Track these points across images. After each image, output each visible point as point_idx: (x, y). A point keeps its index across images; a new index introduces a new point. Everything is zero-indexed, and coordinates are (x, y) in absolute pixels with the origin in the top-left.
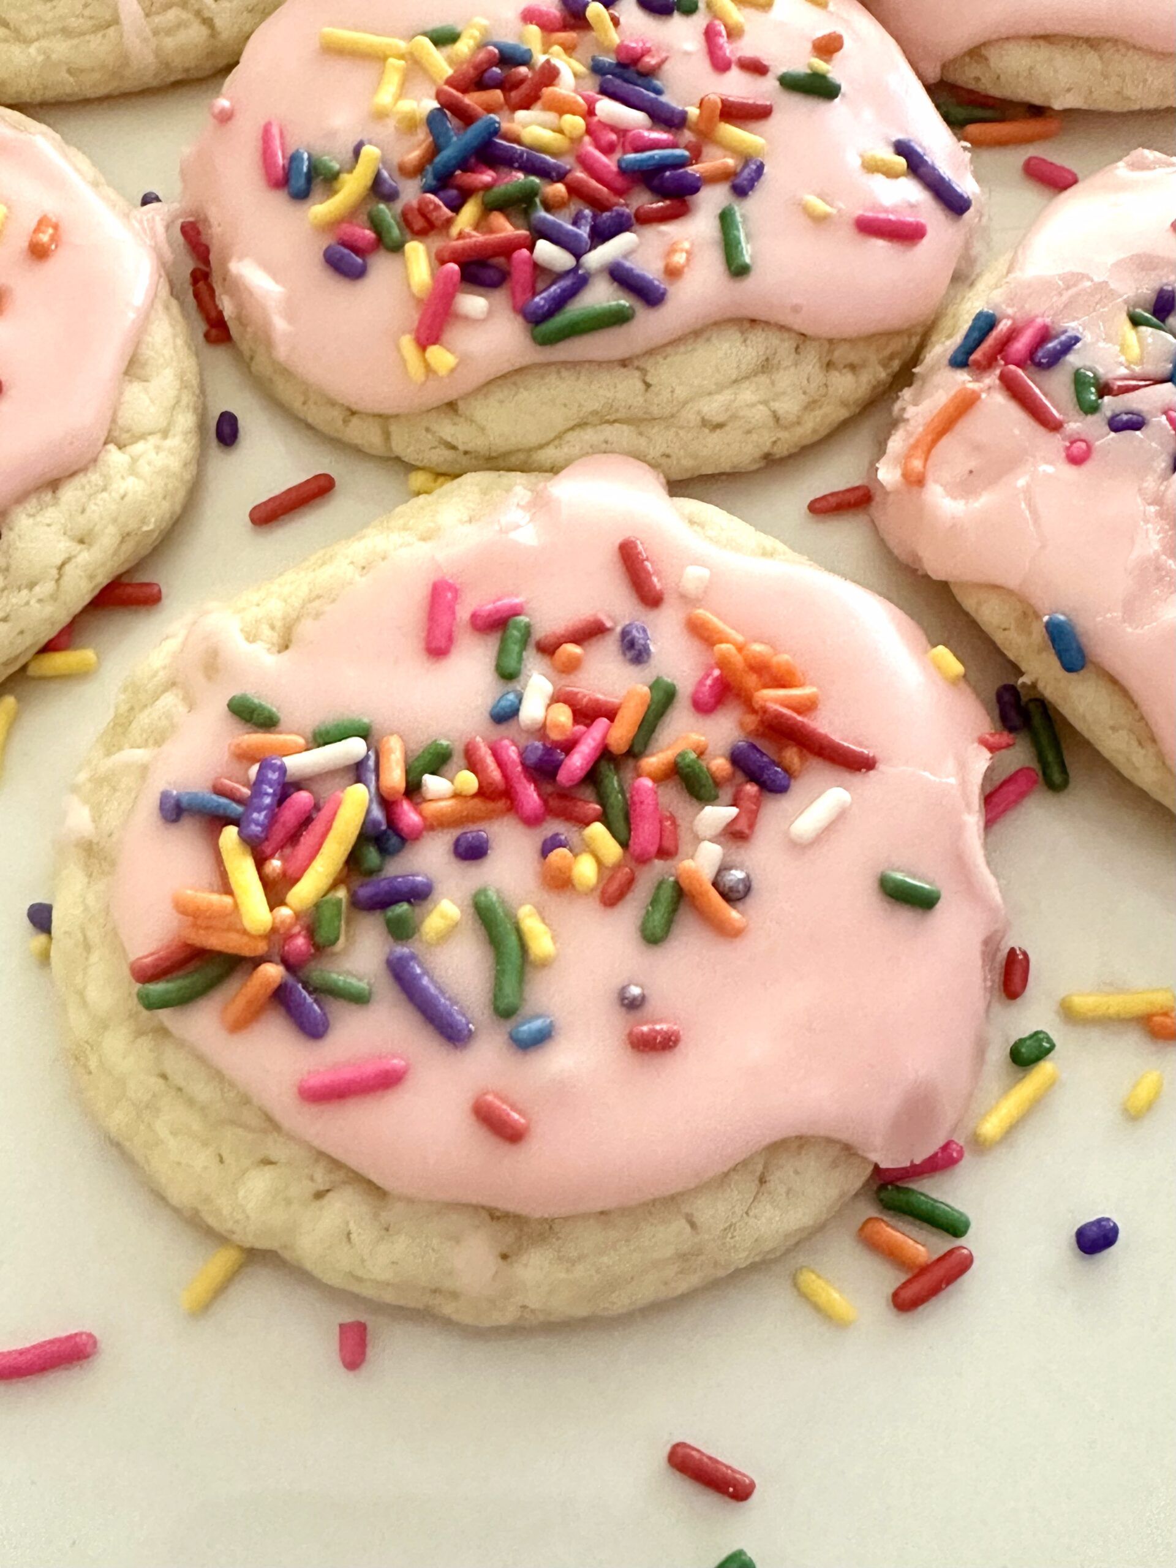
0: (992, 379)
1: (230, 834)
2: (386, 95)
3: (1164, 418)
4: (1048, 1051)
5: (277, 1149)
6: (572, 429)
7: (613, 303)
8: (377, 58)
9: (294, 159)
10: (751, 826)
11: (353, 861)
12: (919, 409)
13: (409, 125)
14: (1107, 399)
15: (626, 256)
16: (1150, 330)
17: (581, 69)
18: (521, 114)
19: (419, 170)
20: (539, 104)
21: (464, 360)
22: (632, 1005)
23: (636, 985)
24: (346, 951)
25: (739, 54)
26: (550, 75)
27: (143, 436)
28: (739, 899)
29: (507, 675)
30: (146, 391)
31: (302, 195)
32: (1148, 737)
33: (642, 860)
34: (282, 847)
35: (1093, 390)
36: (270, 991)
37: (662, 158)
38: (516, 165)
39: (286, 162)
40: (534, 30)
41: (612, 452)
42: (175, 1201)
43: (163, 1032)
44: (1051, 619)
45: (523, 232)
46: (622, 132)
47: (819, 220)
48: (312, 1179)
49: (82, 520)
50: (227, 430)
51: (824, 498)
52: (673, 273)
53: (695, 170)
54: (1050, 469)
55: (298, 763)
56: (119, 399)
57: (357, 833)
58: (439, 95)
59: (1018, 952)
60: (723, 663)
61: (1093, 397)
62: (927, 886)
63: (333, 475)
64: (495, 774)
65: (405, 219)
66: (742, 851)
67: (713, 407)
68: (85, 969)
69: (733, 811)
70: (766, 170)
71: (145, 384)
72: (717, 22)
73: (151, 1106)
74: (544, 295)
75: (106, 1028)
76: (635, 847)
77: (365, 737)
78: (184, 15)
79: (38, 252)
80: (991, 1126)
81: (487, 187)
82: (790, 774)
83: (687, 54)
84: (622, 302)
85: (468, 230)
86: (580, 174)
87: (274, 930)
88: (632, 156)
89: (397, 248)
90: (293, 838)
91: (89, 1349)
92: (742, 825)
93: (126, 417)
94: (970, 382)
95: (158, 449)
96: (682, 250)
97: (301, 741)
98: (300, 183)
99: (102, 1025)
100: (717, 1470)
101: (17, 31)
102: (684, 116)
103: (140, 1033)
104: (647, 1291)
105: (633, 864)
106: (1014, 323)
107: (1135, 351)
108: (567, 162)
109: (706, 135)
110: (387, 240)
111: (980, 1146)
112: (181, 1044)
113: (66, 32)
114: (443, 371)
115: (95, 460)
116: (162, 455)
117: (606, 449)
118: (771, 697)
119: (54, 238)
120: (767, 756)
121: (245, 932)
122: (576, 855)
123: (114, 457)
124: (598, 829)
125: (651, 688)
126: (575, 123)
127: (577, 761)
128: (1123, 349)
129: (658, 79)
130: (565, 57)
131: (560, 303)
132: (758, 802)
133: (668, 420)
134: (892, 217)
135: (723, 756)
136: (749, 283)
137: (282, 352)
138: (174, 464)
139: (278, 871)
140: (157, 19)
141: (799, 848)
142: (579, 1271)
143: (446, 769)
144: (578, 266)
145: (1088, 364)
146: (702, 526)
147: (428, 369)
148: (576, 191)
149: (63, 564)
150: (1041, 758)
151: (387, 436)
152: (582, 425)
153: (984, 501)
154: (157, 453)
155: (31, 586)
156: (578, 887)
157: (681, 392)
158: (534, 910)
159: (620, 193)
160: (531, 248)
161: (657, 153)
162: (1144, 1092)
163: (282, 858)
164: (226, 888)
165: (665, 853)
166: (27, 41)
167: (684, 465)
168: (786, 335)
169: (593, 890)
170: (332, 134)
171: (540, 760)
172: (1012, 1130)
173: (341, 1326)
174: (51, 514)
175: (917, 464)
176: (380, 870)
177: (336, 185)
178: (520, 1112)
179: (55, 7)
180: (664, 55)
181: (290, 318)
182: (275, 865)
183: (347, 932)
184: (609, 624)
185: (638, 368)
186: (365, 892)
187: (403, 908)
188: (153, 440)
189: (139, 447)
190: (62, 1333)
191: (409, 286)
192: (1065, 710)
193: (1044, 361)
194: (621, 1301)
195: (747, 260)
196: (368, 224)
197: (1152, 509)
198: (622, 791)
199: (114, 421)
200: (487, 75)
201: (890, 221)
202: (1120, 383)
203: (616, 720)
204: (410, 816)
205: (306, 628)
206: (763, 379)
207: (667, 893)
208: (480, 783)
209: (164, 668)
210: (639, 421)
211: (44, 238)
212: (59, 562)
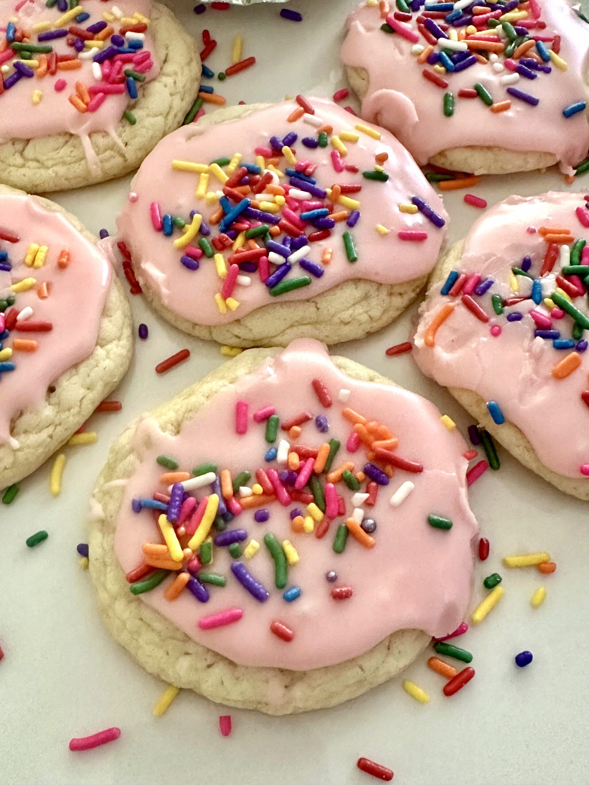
0: (458, 301)
1: (163, 518)
2: (202, 190)
3: (529, 315)
4: (499, 582)
5: (191, 648)
6: (287, 328)
7: (302, 278)
8: (196, 173)
9: (165, 218)
10: (375, 501)
11: (215, 525)
12: (429, 313)
13: (212, 202)
14: (506, 308)
15: (306, 256)
16: (521, 276)
17: (281, 174)
18: (258, 196)
19: (218, 222)
20: (264, 191)
21: (242, 303)
22: (331, 580)
23: (333, 571)
24: (213, 564)
25: (345, 164)
26: (269, 178)
27: (111, 341)
28: (373, 531)
29: (271, 440)
30: (110, 321)
31: (169, 234)
32: (531, 449)
33: (332, 518)
34: (184, 521)
35: (500, 304)
36: (184, 584)
37: (318, 213)
38: (258, 218)
39: (162, 220)
40: (260, 158)
41: (305, 337)
42: (149, 670)
43: (140, 601)
44: (489, 403)
45: (263, 249)
46: (300, 201)
47: (383, 236)
48: (206, 660)
49: (88, 380)
50: (143, 332)
51: (392, 348)
52: (326, 262)
53: (331, 217)
54: (485, 339)
55: (188, 484)
56: (100, 326)
57: (215, 514)
58: (224, 191)
59: (484, 540)
60: (358, 431)
61: (500, 307)
62: (446, 520)
63: (189, 349)
64: (269, 485)
65: (214, 243)
66: (372, 511)
67: (345, 315)
68: (105, 574)
69: (367, 495)
70: (360, 215)
71: (110, 318)
72: (336, 151)
73: (138, 633)
74: (274, 275)
75: (116, 599)
76: (329, 512)
77: (214, 472)
78: (112, 153)
79: (62, 266)
80: (478, 616)
81: (247, 229)
82: (388, 476)
83: (324, 165)
84: (306, 277)
85: (241, 249)
86: (284, 221)
87: (185, 558)
88: (305, 214)
89: (211, 256)
90: (189, 517)
91: (118, 734)
92: (370, 501)
93: (104, 334)
94: (450, 302)
95: (117, 346)
96: (329, 253)
97: (188, 474)
98: (168, 229)
99: (115, 598)
100: (378, 768)
101: (43, 164)
102: (325, 194)
103: (130, 602)
104: (345, 697)
105: (328, 520)
106: (466, 275)
107: (516, 287)
108: (278, 216)
109: (335, 201)
110: (207, 253)
111: (474, 624)
112: (147, 606)
113: (64, 163)
114: (234, 309)
115: (92, 353)
116: (119, 348)
117: (302, 336)
118: (379, 445)
119: (68, 260)
120: (379, 470)
121: (173, 561)
122: (304, 518)
123: (100, 352)
124: (312, 506)
125: (330, 444)
126: (281, 199)
127: (302, 478)
128: (511, 285)
129: (314, 178)
130: (274, 169)
131: (280, 278)
132: (376, 489)
133: (328, 322)
134: (414, 232)
135: (360, 471)
136: (358, 264)
137: (166, 301)
138: (124, 352)
139: (184, 532)
140: (101, 156)
141: (394, 508)
142: (317, 691)
143: (249, 484)
144: (287, 262)
145: (497, 293)
146: (344, 368)
147: (227, 307)
148: (283, 228)
149: (82, 399)
150: (488, 456)
151: (211, 333)
152: (292, 326)
153: (459, 353)
154: (117, 348)
155: (69, 410)
156: (307, 531)
157: (332, 311)
158: (289, 542)
159: (302, 229)
160: (267, 255)
161: (316, 211)
162: (539, 597)
163: (185, 526)
164: (163, 542)
165: (341, 514)
166: (48, 168)
167: (335, 339)
168: (373, 284)
169: (313, 532)
170: (179, 207)
171: (288, 478)
172: (488, 615)
173: (221, 718)
174: (75, 379)
175: (430, 338)
176: (225, 528)
177: (184, 230)
178: (290, 629)
179: (58, 153)
180: (315, 166)
181: (168, 287)
182: (182, 529)
183: (214, 556)
184: (310, 417)
185: (313, 302)
186: (220, 539)
187: (236, 545)
188: (115, 342)
189: (109, 347)
190: (106, 729)
191: (217, 272)
192: (497, 438)
193: (480, 292)
194: (335, 701)
195: (356, 256)
196: (198, 246)
197: (527, 354)
198: (321, 489)
199: (98, 337)
200: (242, 180)
201: (413, 234)
202: (511, 300)
203: (317, 459)
204: (236, 505)
205: (186, 423)
206: (364, 303)
207: (343, 532)
208: (263, 489)
209: (128, 443)
210: (315, 323)
211: (64, 260)
212: (80, 399)
